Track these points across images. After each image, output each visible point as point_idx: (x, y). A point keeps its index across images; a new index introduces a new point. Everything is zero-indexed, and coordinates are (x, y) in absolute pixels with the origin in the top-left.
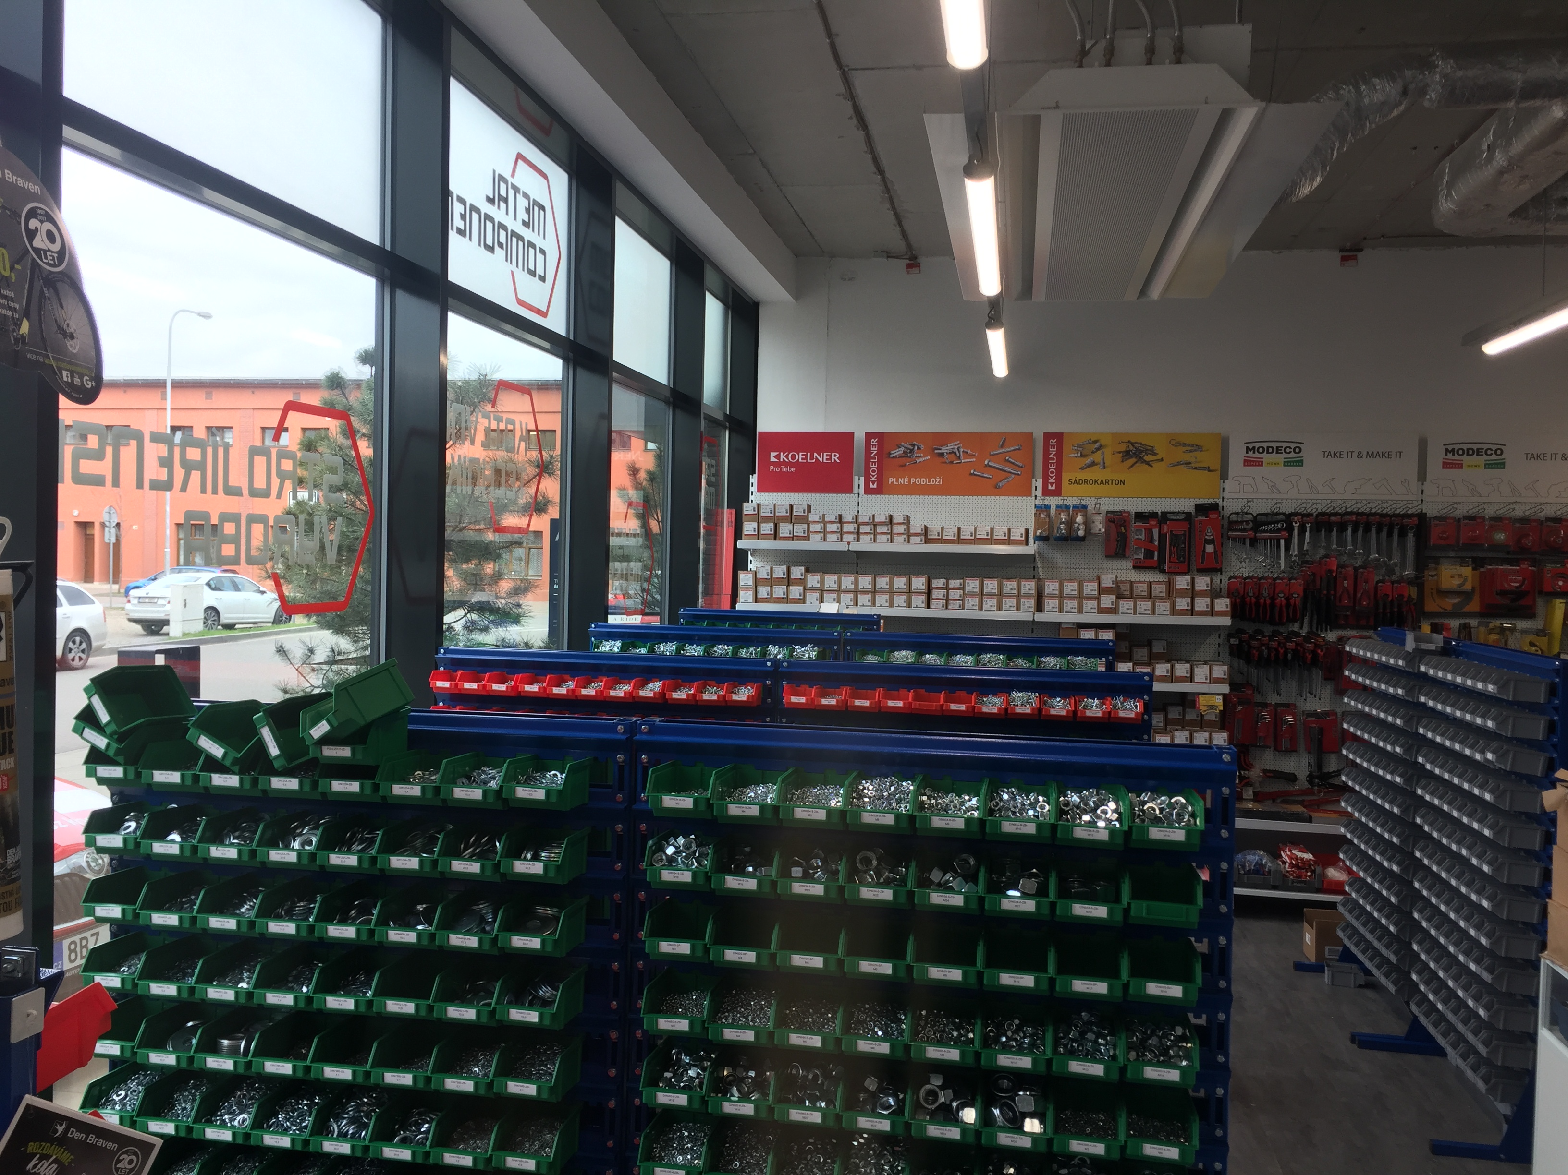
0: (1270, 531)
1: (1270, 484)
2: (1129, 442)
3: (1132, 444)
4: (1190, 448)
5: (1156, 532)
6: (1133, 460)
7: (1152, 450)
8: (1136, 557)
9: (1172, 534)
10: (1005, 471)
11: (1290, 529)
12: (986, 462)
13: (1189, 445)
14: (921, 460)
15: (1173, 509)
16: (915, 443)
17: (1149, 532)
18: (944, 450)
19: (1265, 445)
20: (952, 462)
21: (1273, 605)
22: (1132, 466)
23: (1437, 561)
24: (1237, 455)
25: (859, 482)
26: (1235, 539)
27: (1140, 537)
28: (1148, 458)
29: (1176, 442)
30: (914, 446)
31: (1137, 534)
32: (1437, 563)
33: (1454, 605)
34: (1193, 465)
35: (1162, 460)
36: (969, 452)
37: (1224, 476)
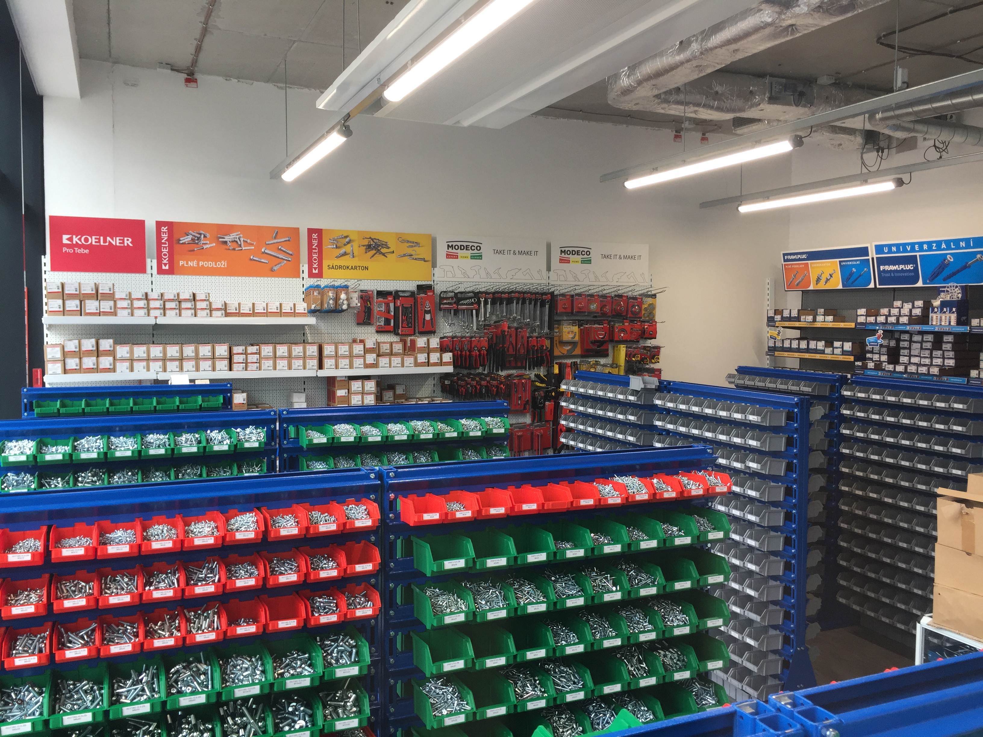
0: (466, 304)
1: (463, 271)
2: (370, 238)
3: (372, 239)
4: (411, 244)
5: (392, 305)
6: (374, 252)
7: (386, 245)
8: (378, 324)
9: (403, 307)
10: (278, 258)
11: (479, 303)
12: (263, 250)
13: (411, 242)
14: (208, 246)
15: (402, 289)
16: (202, 232)
17: (387, 305)
18: (227, 239)
19: (459, 244)
20: (234, 249)
21: (470, 356)
22: (373, 256)
23: (559, 322)
24: (442, 250)
25: (151, 263)
26: (445, 310)
27: (381, 309)
28: (384, 250)
29: (402, 239)
30: (201, 234)
31: (378, 307)
32: (559, 324)
33: (568, 350)
34: (414, 257)
35: (393, 252)
36: (249, 241)
37: (434, 265)
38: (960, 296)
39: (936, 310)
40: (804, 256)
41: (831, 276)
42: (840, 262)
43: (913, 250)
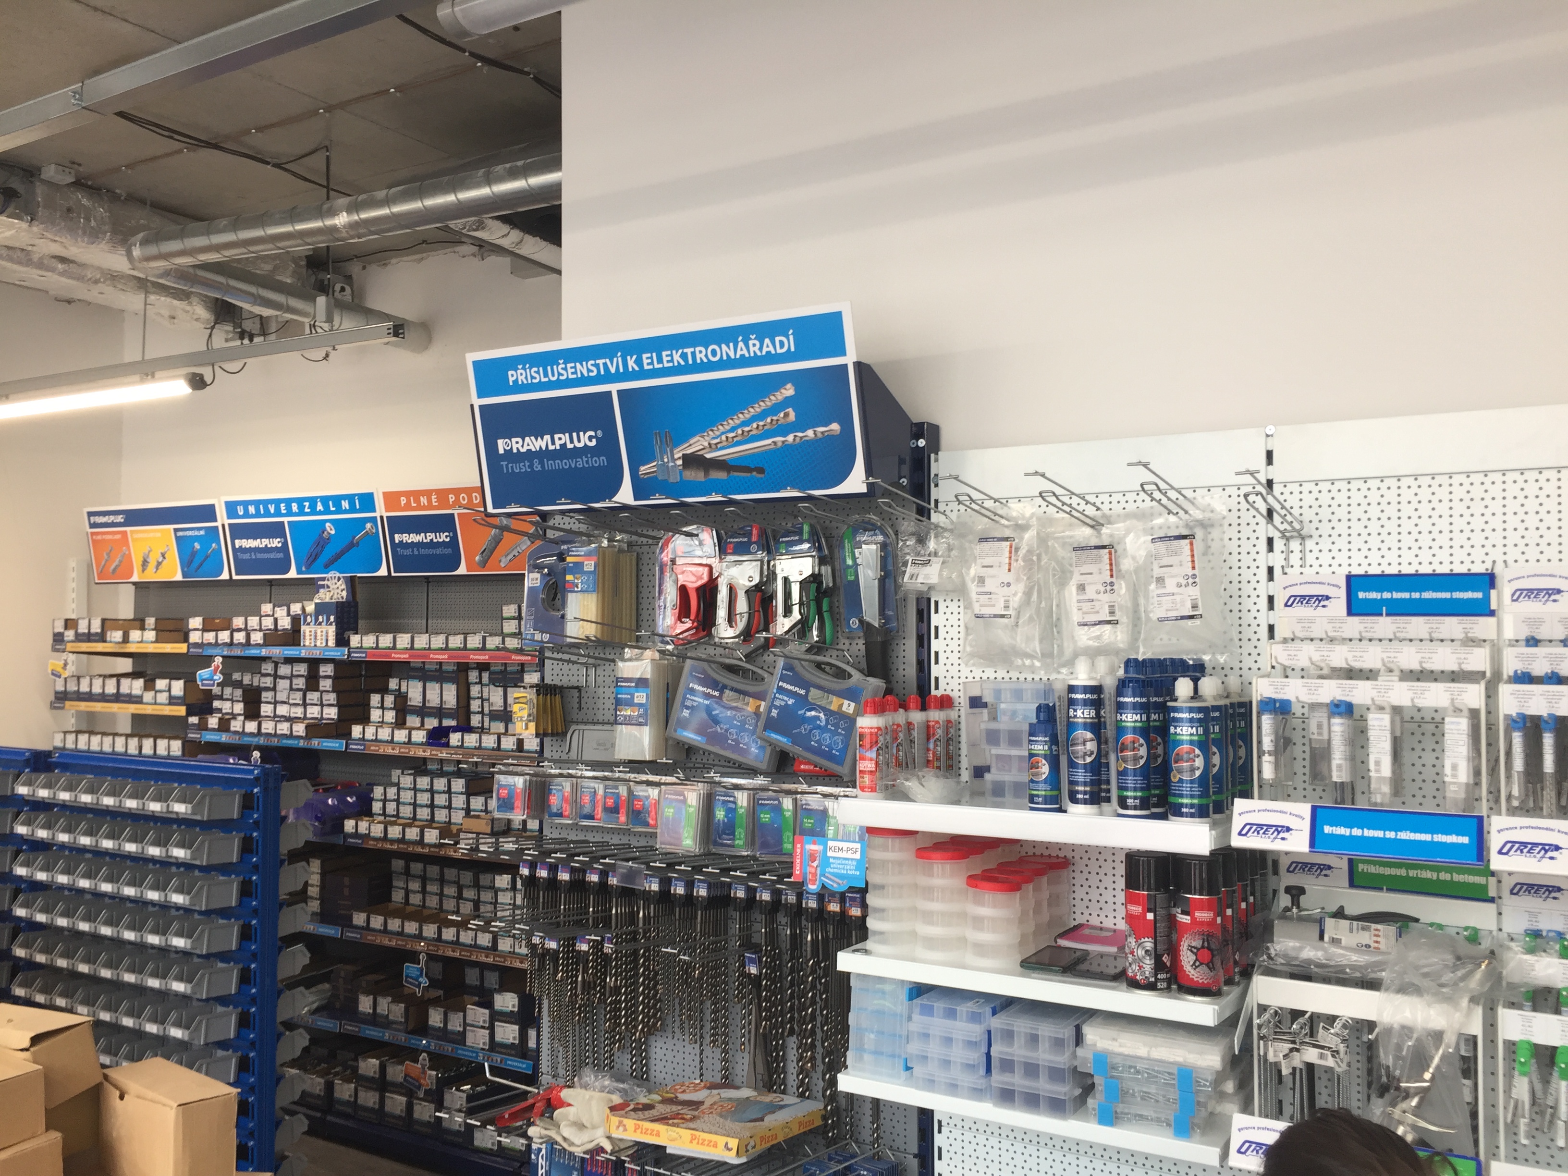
38: (344, 594)
39: (309, 619)
40: (120, 519)
41: (163, 555)
42: (176, 530)
43: (278, 513)
